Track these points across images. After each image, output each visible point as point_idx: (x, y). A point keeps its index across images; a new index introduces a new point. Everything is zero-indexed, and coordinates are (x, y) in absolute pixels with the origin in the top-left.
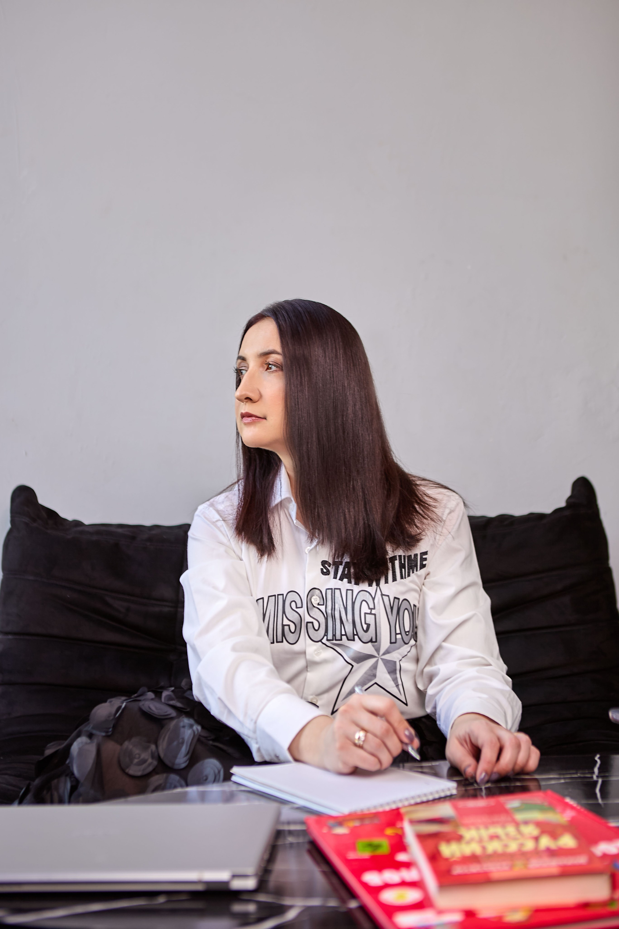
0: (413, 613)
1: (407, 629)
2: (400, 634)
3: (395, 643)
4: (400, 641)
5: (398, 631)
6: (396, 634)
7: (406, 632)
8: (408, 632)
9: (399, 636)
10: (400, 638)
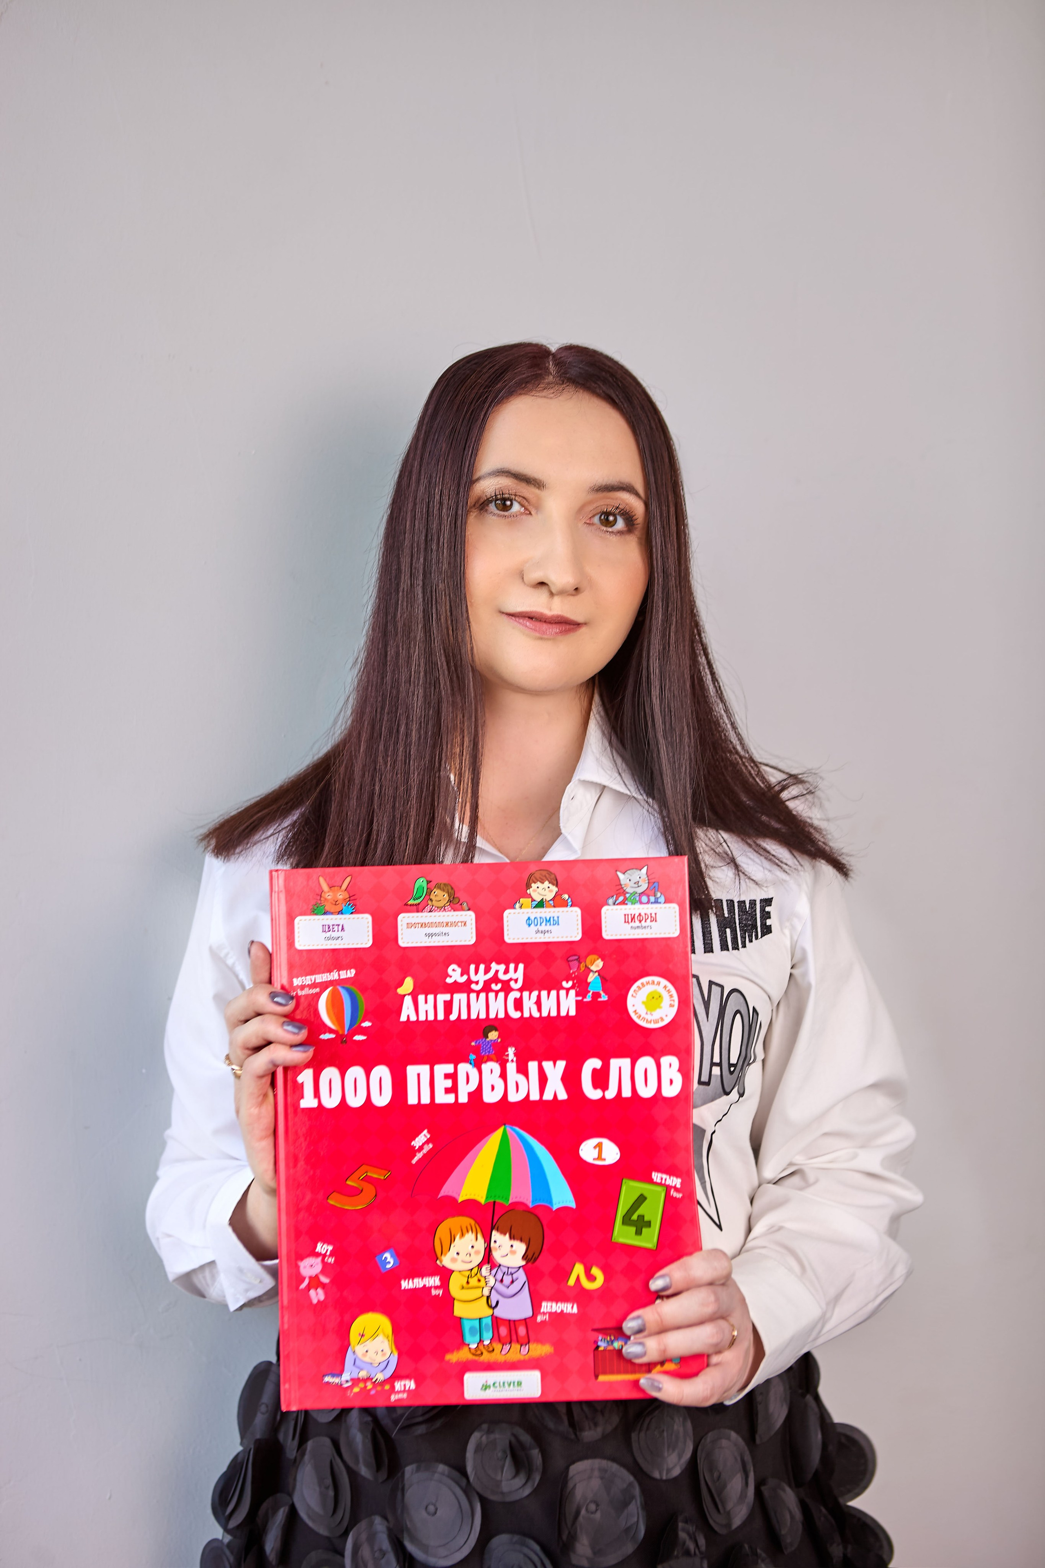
0: (750, 1026)
1: (733, 1060)
2: (720, 1065)
3: (708, 1084)
4: (715, 1082)
5: (716, 1059)
6: (713, 1064)
7: (730, 1065)
8: (735, 1065)
9: (716, 1071)
10: (716, 1076)
